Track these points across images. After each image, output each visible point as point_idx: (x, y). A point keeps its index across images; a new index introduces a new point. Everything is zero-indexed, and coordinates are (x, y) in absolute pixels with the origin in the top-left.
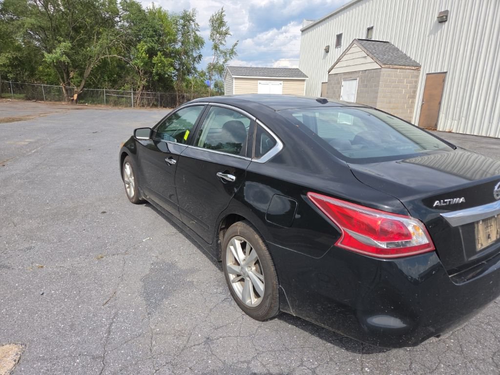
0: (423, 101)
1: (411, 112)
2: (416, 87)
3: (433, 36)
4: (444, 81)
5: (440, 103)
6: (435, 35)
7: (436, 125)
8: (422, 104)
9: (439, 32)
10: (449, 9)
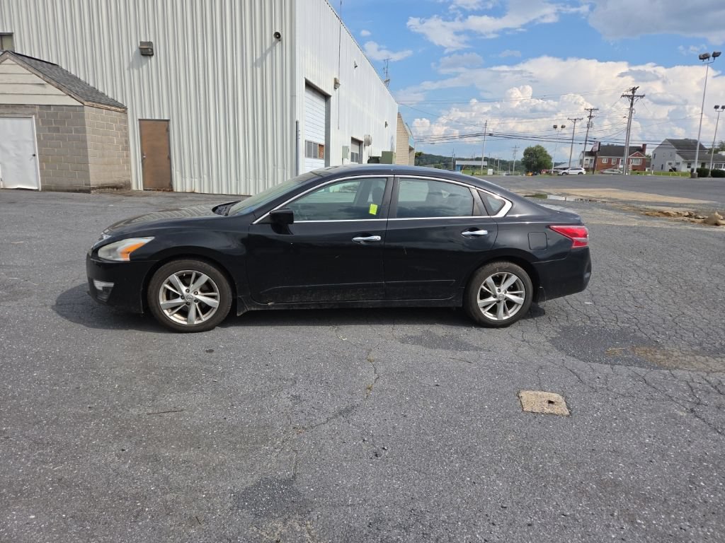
0: (142, 155)
1: (129, 170)
2: (127, 135)
3: (136, 71)
4: (168, 130)
5: (169, 158)
6: (139, 69)
7: (171, 186)
8: (143, 160)
9: (145, 67)
10: (152, 41)
